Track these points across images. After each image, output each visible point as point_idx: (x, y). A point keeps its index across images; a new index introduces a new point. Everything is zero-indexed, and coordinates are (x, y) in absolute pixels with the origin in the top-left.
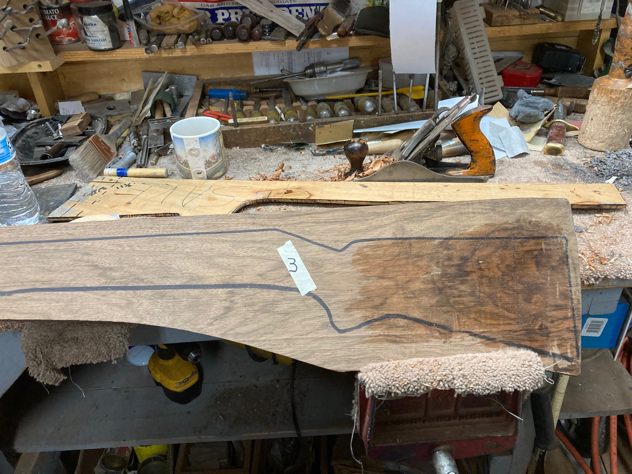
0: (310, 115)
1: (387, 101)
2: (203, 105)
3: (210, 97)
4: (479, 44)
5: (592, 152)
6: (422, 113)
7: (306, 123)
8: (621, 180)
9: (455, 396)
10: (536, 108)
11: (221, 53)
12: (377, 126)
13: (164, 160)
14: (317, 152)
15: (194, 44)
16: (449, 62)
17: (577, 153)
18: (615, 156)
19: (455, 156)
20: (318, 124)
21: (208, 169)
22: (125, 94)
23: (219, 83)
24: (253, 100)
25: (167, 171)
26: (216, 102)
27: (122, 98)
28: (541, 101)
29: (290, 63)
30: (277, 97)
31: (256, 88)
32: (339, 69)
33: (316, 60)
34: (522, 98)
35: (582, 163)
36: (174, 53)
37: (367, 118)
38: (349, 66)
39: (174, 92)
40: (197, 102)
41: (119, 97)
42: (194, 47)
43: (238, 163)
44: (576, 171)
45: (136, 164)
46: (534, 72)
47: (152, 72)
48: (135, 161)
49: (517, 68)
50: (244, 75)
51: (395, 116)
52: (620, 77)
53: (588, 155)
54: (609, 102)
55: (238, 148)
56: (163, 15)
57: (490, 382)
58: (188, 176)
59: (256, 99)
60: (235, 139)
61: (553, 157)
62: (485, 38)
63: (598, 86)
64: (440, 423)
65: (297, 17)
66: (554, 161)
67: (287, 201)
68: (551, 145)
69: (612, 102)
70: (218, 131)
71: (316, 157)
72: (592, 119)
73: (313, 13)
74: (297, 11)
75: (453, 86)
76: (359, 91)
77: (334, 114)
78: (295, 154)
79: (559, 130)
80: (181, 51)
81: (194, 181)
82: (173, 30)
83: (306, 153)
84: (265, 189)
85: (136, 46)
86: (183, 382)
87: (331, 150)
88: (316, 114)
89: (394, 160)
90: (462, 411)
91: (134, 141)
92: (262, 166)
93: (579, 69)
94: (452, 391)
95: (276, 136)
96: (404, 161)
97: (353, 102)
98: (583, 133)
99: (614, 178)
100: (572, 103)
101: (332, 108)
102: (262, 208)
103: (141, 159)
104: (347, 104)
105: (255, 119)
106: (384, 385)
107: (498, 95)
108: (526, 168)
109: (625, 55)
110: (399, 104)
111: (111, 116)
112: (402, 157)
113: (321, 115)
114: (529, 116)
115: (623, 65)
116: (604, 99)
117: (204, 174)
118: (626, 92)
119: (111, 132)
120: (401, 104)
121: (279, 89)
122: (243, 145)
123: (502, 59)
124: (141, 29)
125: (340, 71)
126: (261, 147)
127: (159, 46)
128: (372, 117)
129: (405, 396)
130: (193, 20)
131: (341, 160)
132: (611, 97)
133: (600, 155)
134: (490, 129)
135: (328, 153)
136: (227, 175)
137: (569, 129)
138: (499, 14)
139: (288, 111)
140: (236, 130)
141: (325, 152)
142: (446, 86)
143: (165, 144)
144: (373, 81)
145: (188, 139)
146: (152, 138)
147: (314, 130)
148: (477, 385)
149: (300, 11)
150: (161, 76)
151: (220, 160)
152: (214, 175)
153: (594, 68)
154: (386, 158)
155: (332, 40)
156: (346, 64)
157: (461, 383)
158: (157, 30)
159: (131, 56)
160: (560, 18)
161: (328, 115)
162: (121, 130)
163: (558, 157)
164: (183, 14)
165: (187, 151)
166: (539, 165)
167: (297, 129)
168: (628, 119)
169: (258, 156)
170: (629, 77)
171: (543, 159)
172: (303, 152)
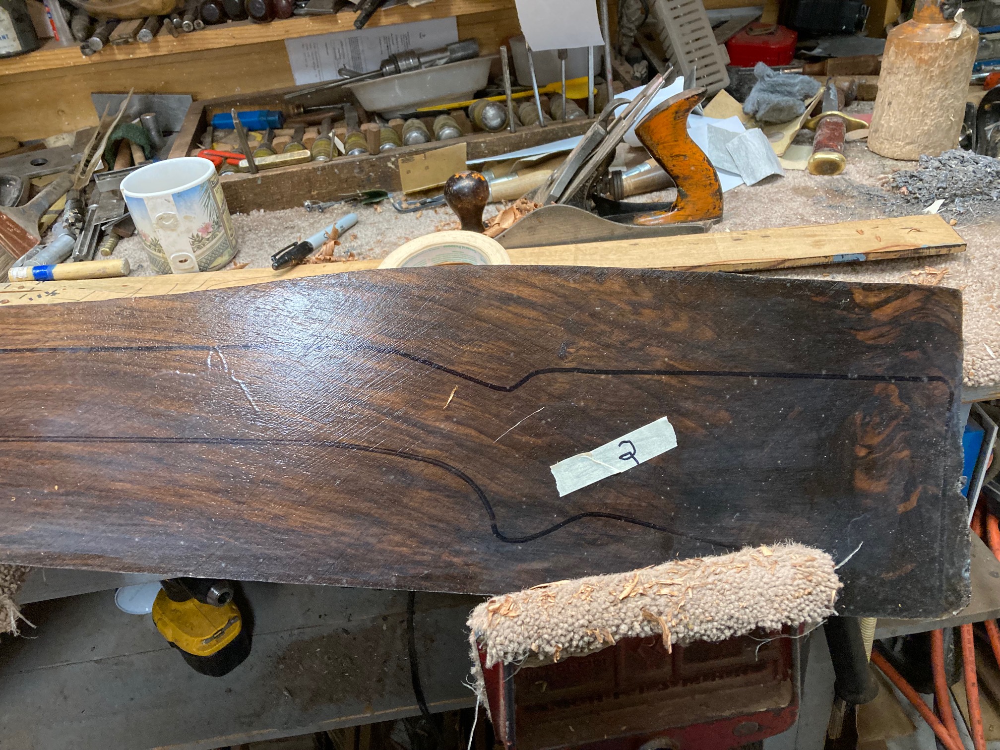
0: (388, 140)
1: (524, 108)
2: (201, 143)
3: (216, 128)
5: (895, 162)
6: (587, 121)
7: (381, 155)
8: (952, 205)
10: (790, 94)
11: (223, 45)
12: (510, 151)
13: (125, 245)
14: (404, 205)
15: (170, 32)
16: (630, 29)
17: (869, 168)
18: (937, 164)
19: (651, 192)
20: (401, 155)
21: (199, 252)
22: (64, 136)
23: (231, 102)
24: (290, 128)
25: (127, 263)
26: (225, 137)
27: (59, 144)
28: (797, 81)
29: (356, 58)
30: (334, 121)
31: (298, 107)
32: (443, 61)
33: (402, 49)
34: (762, 78)
35: (878, 184)
36: (138, 51)
37: (490, 138)
38: (459, 54)
39: (152, 126)
40: (189, 138)
41: (55, 142)
42: (170, 37)
43: (261, 237)
44: (870, 197)
45: (71, 257)
46: (783, 39)
47: (110, 93)
48: (70, 252)
49: (752, 34)
50: (276, 86)
51: (541, 130)
52: (933, 21)
53: (887, 169)
54: (918, 67)
55: (262, 211)
58: (165, 269)
59: (297, 126)
60: (255, 195)
61: (826, 177)
63: (896, 41)
64: (647, 695)
66: (828, 185)
68: (820, 156)
69: (924, 67)
71: (404, 216)
75: (640, 69)
76: (480, 94)
77: (431, 136)
78: (365, 214)
79: (833, 130)
80: (150, 48)
81: (176, 276)
82: (131, 10)
83: (384, 212)
85: (65, 43)
86: (213, 638)
87: (429, 200)
88: (400, 140)
89: (536, 206)
91: (69, 215)
93: (859, 26)
94: (659, 638)
95: (330, 184)
96: (555, 205)
97: (467, 116)
98: (876, 131)
99: (939, 203)
100: (852, 82)
101: (430, 127)
103: (82, 245)
104: (456, 119)
105: (287, 157)
106: (520, 639)
107: (721, 80)
108: (778, 201)
111: (39, 177)
112: (550, 198)
113: (408, 140)
114: (777, 109)
116: (909, 63)
117: (193, 261)
118: (947, 46)
119: (30, 202)
120: (550, 109)
121: (340, 106)
122: (272, 205)
123: (726, 22)
124: (76, 14)
126: (303, 205)
127: (106, 41)
128: (499, 135)
131: (447, 217)
132: (921, 59)
133: (910, 167)
134: (710, 138)
135: (424, 205)
136: (240, 261)
137: (851, 127)
139: (349, 138)
140: (255, 179)
141: (418, 205)
142: (628, 72)
145: (153, 198)
146: (105, 207)
147: (397, 167)
148: (708, 620)
151: (220, 235)
152: (212, 262)
153: (886, 22)
154: (523, 203)
155: (417, 7)
156: (453, 51)
159: (57, 62)
161: (422, 138)
162: (50, 199)
163: (836, 177)
165: (154, 221)
166: (802, 194)
167: (366, 167)
168: (954, 96)
169: (297, 222)
170: (950, 18)
171: (809, 184)
172: (379, 209)
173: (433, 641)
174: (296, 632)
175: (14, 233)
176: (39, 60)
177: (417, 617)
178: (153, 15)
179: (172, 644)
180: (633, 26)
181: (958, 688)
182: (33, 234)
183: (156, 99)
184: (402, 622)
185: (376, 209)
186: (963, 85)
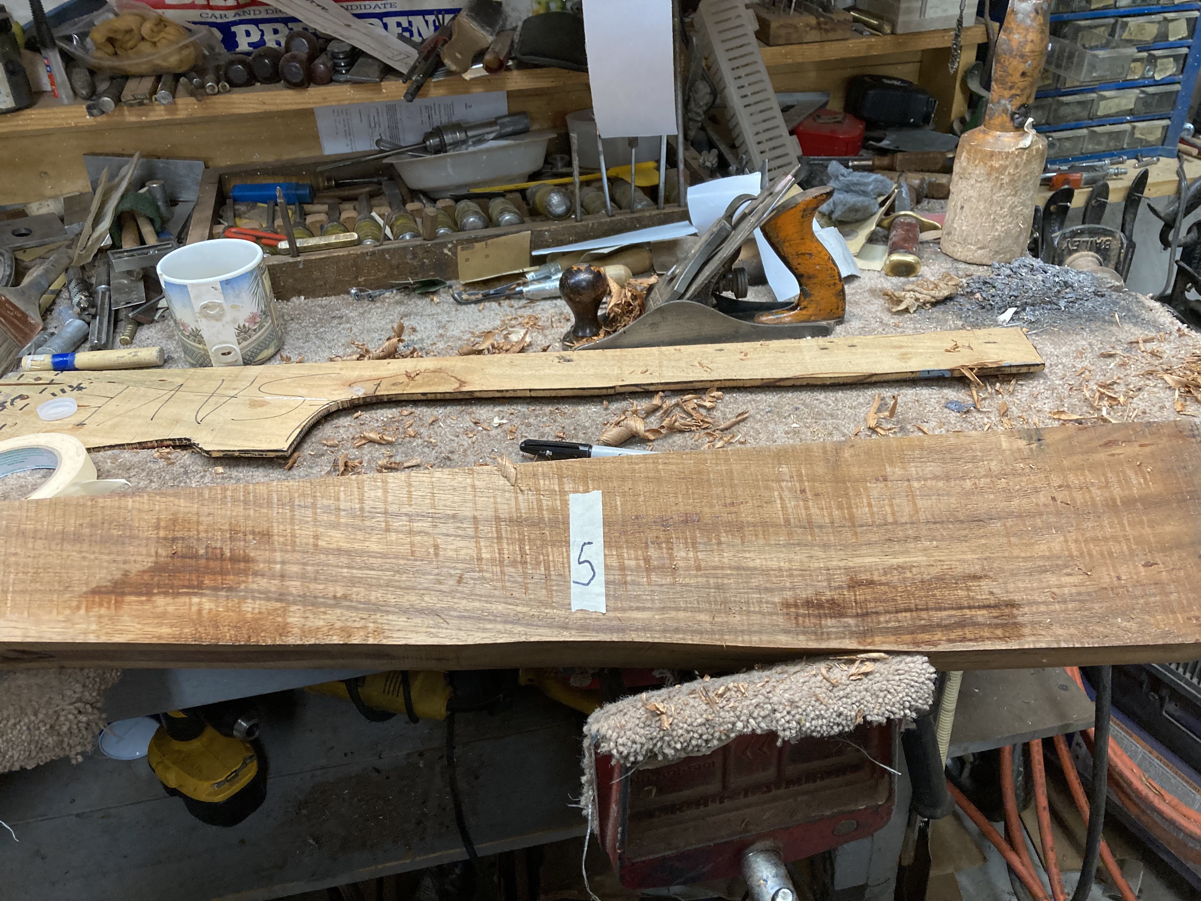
1: (590, 193)
2: (221, 217)
3: (236, 200)
4: (752, 79)
5: (967, 266)
6: (657, 212)
7: (437, 241)
8: (1023, 314)
9: (779, 743)
10: (865, 193)
11: (251, 111)
12: (576, 241)
13: (146, 333)
14: (465, 296)
15: (192, 94)
16: (698, 115)
17: (943, 271)
18: (1008, 272)
20: (460, 242)
21: (245, 343)
22: (49, 202)
23: (251, 172)
27: (44, 211)
28: (871, 179)
29: (394, 127)
30: (372, 195)
31: (329, 180)
32: (492, 136)
33: (445, 120)
34: (836, 176)
36: (152, 114)
37: (555, 226)
38: (509, 129)
39: (159, 195)
40: (209, 212)
41: (37, 209)
42: (193, 100)
43: (305, 327)
45: (88, 345)
46: (851, 129)
47: (107, 155)
48: (85, 339)
49: (820, 121)
50: (302, 154)
51: (608, 219)
52: (1004, 129)
53: (961, 273)
54: (989, 174)
55: (303, 297)
56: (119, 37)
57: (842, 709)
58: (203, 362)
59: (329, 201)
60: (295, 280)
61: (902, 279)
62: (762, 67)
63: (968, 147)
64: (751, 799)
65: (401, 37)
67: (415, 398)
68: (896, 257)
69: (995, 175)
70: (258, 266)
71: (464, 307)
72: (962, 208)
73: (432, 28)
74: (399, 24)
75: (710, 159)
76: (534, 176)
77: (490, 222)
78: (420, 304)
79: (908, 230)
80: (166, 110)
81: (217, 370)
82: (144, 67)
83: (442, 301)
84: (366, 377)
85: (66, 101)
86: (227, 780)
87: (492, 292)
88: (456, 224)
90: (791, 770)
91: (79, 298)
92: (355, 330)
93: (926, 119)
94: (772, 735)
95: (379, 270)
97: (524, 198)
98: (949, 234)
99: (1011, 311)
100: (923, 180)
101: (485, 209)
102: (365, 415)
103: (99, 333)
104: (513, 202)
105: (333, 239)
106: (643, 740)
108: (856, 303)
109: (1011, 88)
110: (612, 199)
111: (23, 249)
113: (465, 225)
114: (853, 209)
115: (1009, 107)
116: (980, 171)
117: (238, 353)
118: (1017, 156)
119: (26, 281)
120: (617, 196)
121: (375, 180)
122: (311, 293)
123: (792, 107)
124: (74, 67)
125: (493, 139)
126: (348, 293)
127: (118, 100)
129: (683, 755)
130: (186, 46)
131: (513, 310)
132: (991, 166)
133: (981, 272)
135: (487, 298)
136: (285, 354)
137: (925, 227)
138: (782, 22)
139: (397, 219)
140: (296, 262)
141: (480, 296)
142: (696, 159)
143: (148, 299)
144: (558, 157)
145: (198, 285)
146: (120, 289)
147: (455, 254)
148: (818, 717)
149: (405, 24)
150: (127, 163)
151: (267, 325)
152: (257, 354)
153: (953, 117)
155: (472, 79)
156: (503, 126)
157: (788, 718)
158: (112, 68)
159: (57, 122)
160: (887, 29)
161: (480, 223)
162: (49, 277)
163: (911, 279)
164: (163, 35)
165: (197, 309)
166: (879, 297)
167: (420, 253)
168: (1023, 204)
169: (345, 311)
170: (1020, 127)
171: (885, 286)
172: (436, 299)
173: (477, 778)
174: (318, 773)
175: (15, 317)
176: (37, 119)
177: (457, 751)
178: (168, 73)
179: (173, 792)
180: (700, 111)
181: (1028, 816)
182: (35, 318)
183: (161, 164)
184: (441, 758)
185: (432, 300)
186: (1031, 193)
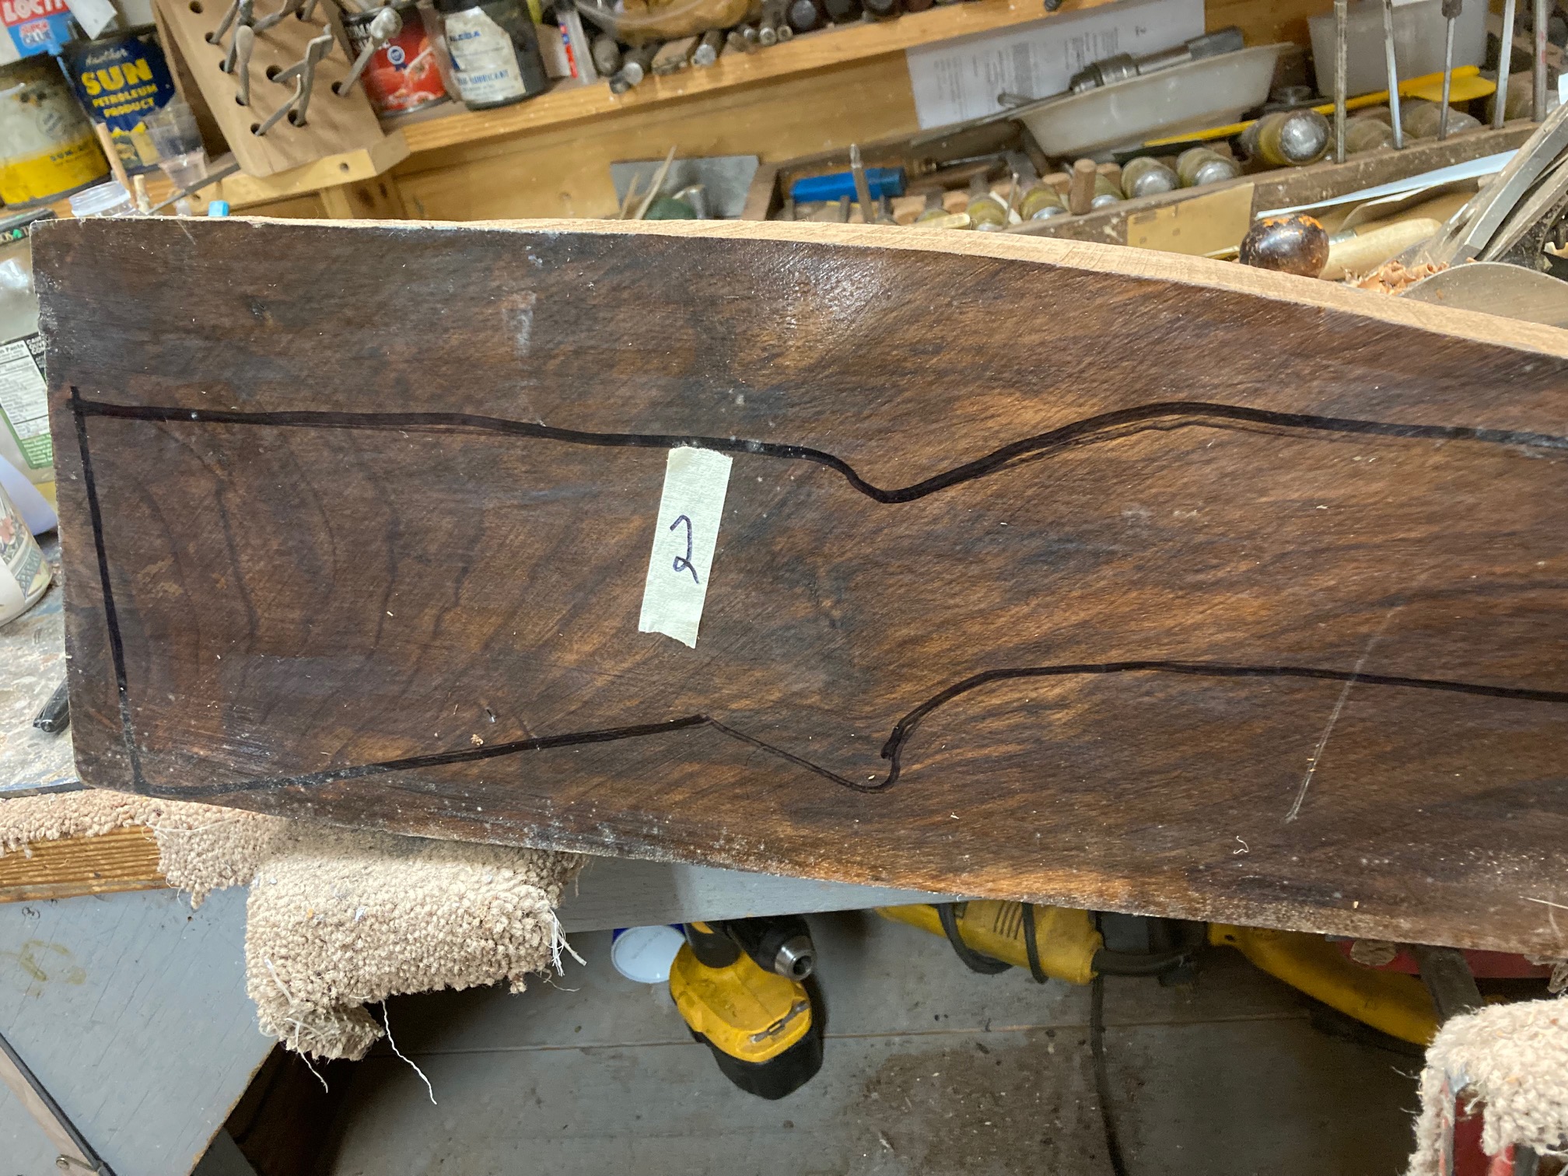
0: (1104, 192)
1: (1364, 122)
3: (798, 200)
6: (1492, 133)
7: (1094, 216)
11: (822, 62)
12: (1334, 196)
15: (743, 50)
20: (1131, 212)
23: (819, 162)
24: (919, 194)
26: (814, 212)
29: (1023, 77)
30: (991, 176)
31: (928, 162)
33: (1102, 55)
36: (690, 82)
37: (1295, 174)
39: (699, 205)
42: (742, 56)
47: (638, 161)
51: (1395, 155)
59: (928, 190)
77: (1180, 181)
80: (708, 74)
82: (683, 23)
85: (585, 80)
86: (767, 1033)
88: (1124, 188)
89: (1430, 269)
96: (1474, 263)
110: (1406, 125)
113: (1139, 189)
120: (1415, 124)
121: (995, 155)
124: (599, 38)
127: (648, 70)
128: (1316, 169)
139: (1027, 198)
147: (1122, 234)
150: (658, 168)
156: (1197, 52)
159: (574, 111)
174: (897, 1039)
176: (549, 108)
177: (1109, 1035)
179: (699, 1038)
183: (703, 165)
184: (1083, 1043)
